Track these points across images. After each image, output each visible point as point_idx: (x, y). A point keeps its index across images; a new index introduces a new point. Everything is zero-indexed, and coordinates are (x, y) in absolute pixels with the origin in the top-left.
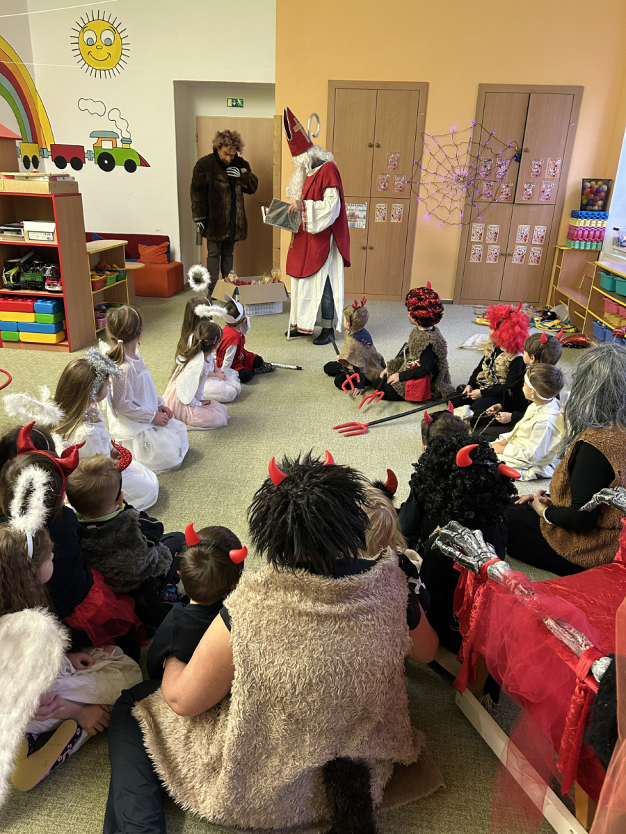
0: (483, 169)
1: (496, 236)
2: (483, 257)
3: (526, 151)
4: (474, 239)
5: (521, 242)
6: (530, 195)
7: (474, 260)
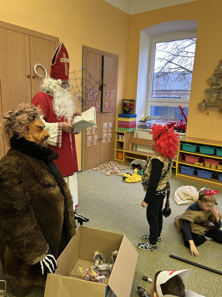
0: (88, 94)
1: (96, 130)
2: (92, 142)
3: (105, 85)
4: (88, 133)
5: (105, 132)
6: (107, 108)
7: (89, 145)
